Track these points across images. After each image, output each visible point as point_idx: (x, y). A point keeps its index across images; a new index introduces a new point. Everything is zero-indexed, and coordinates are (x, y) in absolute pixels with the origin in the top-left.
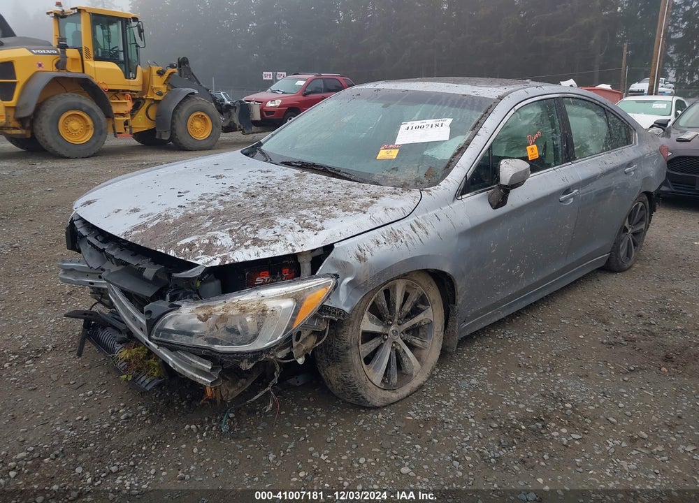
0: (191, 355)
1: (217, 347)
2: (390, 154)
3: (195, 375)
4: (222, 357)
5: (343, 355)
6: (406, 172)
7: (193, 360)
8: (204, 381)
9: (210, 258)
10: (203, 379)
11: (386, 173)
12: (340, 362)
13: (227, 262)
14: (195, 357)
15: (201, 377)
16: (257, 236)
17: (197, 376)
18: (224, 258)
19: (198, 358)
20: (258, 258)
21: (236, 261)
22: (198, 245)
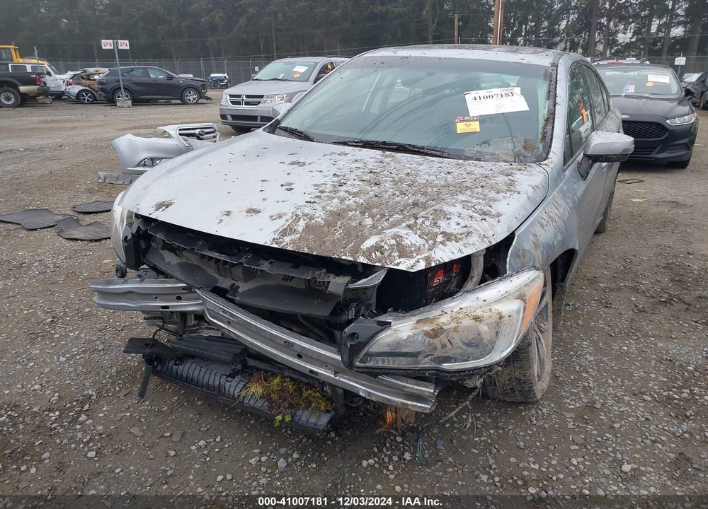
0: (404, 378)
1: (446, 366)
2: (471, 127)
3: (406, 401)
4: (451, 377)
5: (525, 353)
6: (501, 145)
7: (406, 385)
8: (419, 407)
9: (412, 261)
10: (418, 404)
11: (478, 148)
12: (520, 361)
13: (433, 264)
14: (410, 380)
15: (415, 403)
16: (441, 230)
17: (409, 402)
18: (427, 259)
19: (414, 381)
20: (463, 255)
21: (442, 261)
22: (386, 247)
